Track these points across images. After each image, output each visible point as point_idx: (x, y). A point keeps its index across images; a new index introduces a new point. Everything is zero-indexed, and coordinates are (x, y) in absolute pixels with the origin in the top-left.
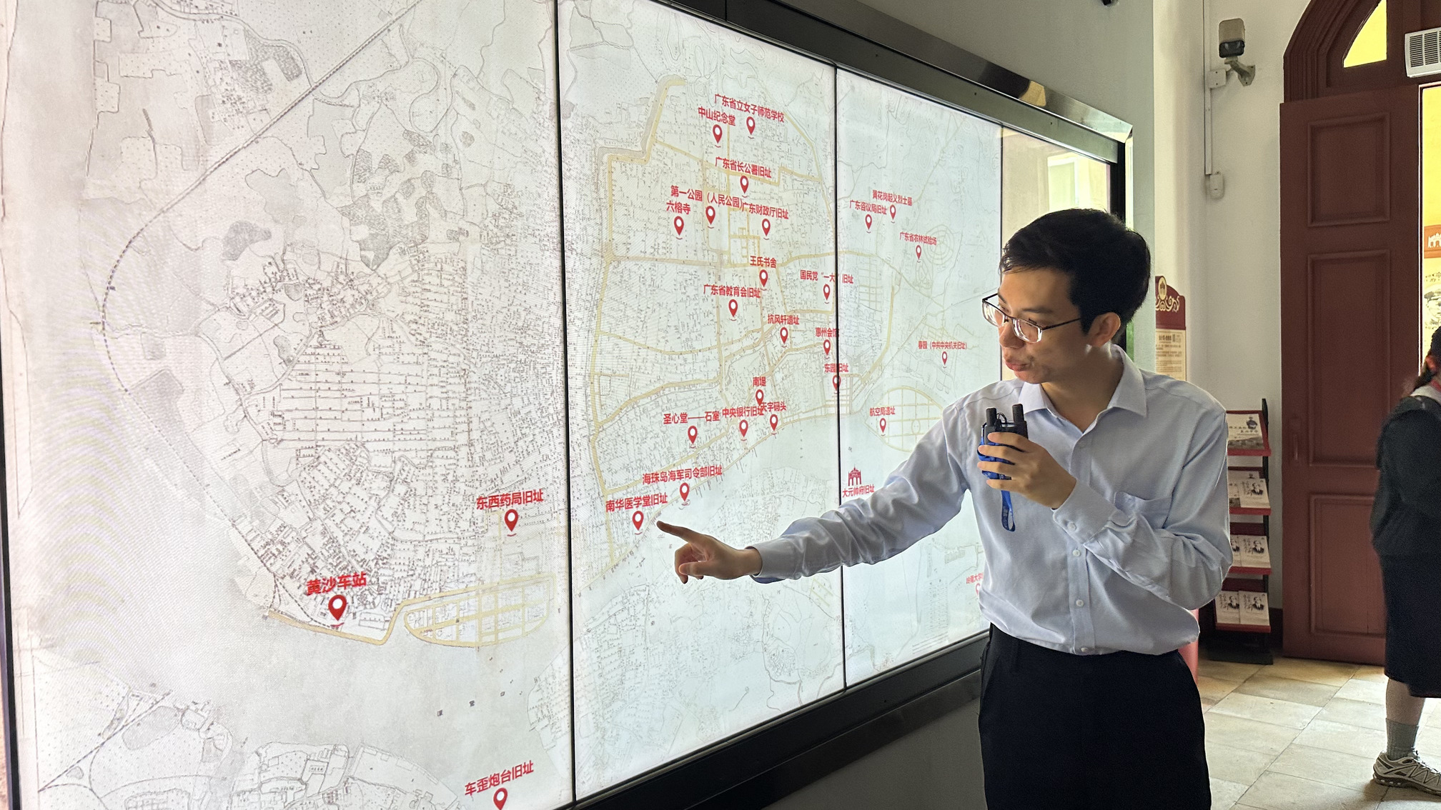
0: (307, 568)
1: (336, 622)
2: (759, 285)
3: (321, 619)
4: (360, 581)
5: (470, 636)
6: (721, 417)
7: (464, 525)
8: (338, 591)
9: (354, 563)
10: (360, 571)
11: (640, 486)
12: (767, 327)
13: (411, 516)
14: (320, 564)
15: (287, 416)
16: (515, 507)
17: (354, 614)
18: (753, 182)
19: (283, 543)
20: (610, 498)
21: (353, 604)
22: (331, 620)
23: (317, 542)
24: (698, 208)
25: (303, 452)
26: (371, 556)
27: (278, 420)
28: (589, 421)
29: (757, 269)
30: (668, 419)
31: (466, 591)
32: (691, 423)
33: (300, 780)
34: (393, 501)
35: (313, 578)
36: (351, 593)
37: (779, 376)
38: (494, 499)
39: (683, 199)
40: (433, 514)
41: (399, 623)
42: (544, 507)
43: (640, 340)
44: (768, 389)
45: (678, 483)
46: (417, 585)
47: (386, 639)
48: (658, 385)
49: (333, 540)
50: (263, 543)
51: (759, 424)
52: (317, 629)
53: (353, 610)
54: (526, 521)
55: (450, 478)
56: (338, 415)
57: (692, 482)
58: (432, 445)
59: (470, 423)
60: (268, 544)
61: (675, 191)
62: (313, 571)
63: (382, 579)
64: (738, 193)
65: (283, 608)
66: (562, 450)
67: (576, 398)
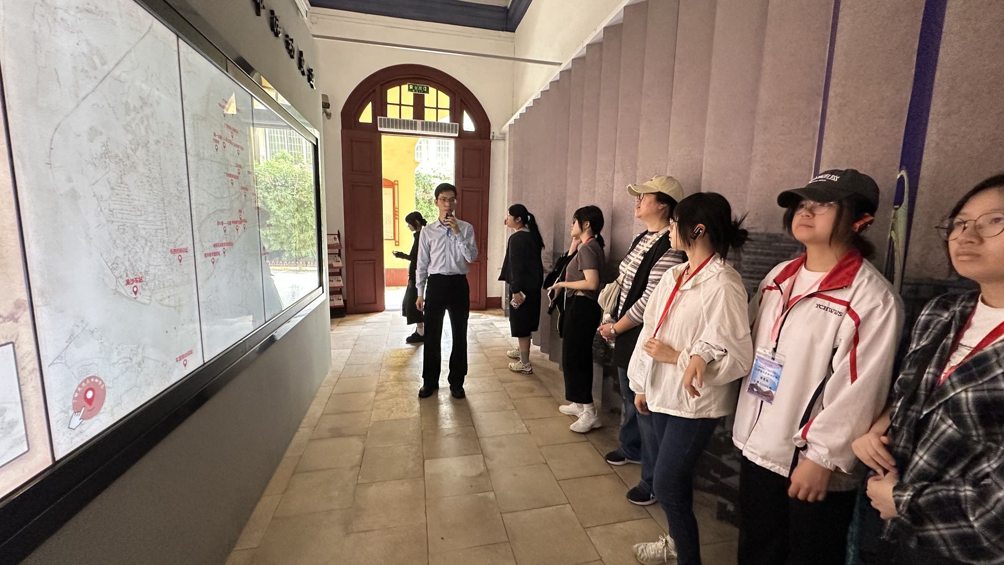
0: (125, 275)
1: (135, 296)
2: (238, 175)
3: (130, 295)
4: (141, 281)
5: (172, 303)
6: (232, 224)
7: (167, 259)
8: (135, 284)
9: (139, 273)
10: (141, 276)
11: (213, 248)
12: (241, 190)
13: (153, 255)
14: (129, 273)
15: (114, 211)
16: (181, 254)
17: (140, 293)
18: (235, 134)
19: (117, 264)
20: (205, 253)
21: (140, 290)
22: (134, 295)
23: (127, 264)
24: (221, 142)
25: (120, 227)
26: (143, 271)
27: (111, 213)
28: (198, 222)
29: (237, 168)
30: (218, 223)
31: (170, 285)
32: (224, 225)
33: (130, 358)
34: (147, 249)
35: (127, 278)
36: (139, 285)
37: (245, 210)
38: (175, 250)
39: (217, 138)
40: (159, 255)
41: (153, 299)
42: (188, 254)
43: (209, 192)
44: (242, 214)
45: (222, 248)
46: (157, 282)
47: (149, 305)
48: (215, 209)
49: (132, 264)
50: (111, 264)
51: (241, 227)
52: (130, 299)
53: (140, 292)
54: (185, 259)
55: (162, 241)
56: (128, 212)
57: (226, 248)
58: (157, 227)
59: (166, 219)
60: (113, 264)
61: (215, 135)
62: (127, 276)
63: (147, 280)
64: (231, 138)
65: (119, 290)
66: (191, 233)
67: (194, 213)
